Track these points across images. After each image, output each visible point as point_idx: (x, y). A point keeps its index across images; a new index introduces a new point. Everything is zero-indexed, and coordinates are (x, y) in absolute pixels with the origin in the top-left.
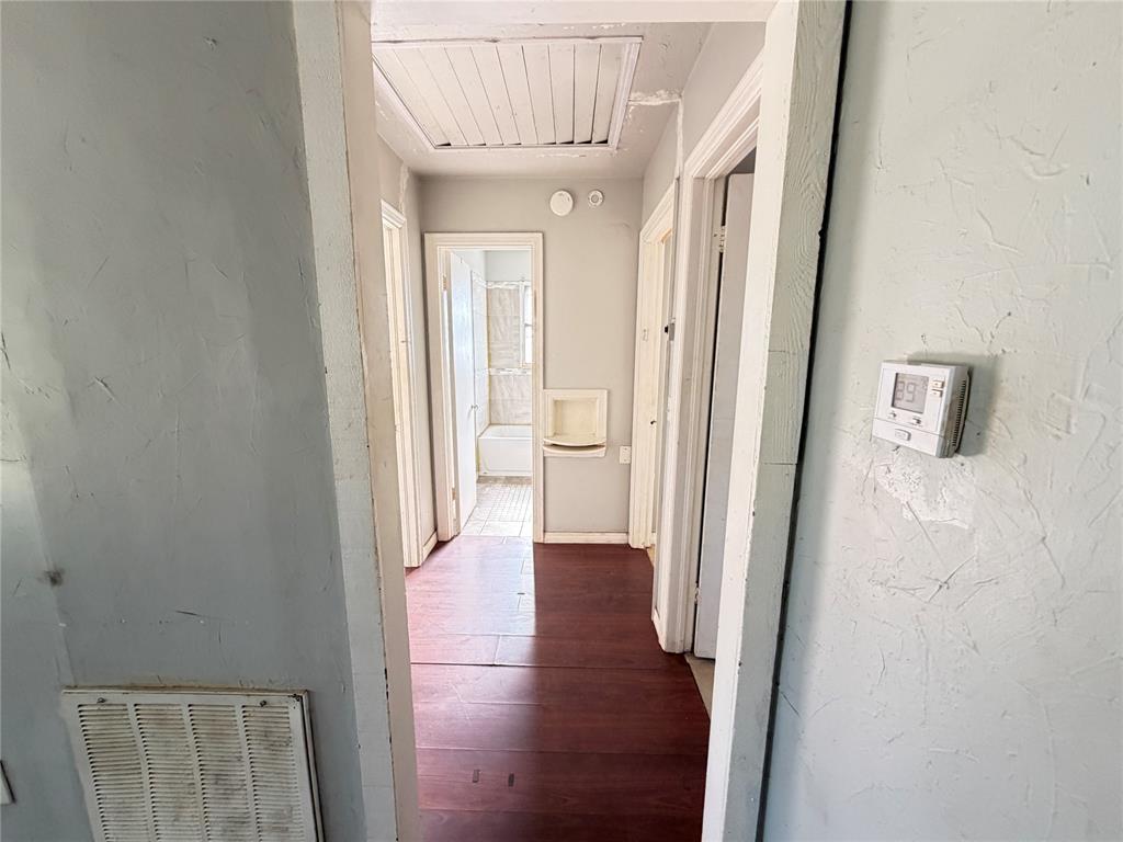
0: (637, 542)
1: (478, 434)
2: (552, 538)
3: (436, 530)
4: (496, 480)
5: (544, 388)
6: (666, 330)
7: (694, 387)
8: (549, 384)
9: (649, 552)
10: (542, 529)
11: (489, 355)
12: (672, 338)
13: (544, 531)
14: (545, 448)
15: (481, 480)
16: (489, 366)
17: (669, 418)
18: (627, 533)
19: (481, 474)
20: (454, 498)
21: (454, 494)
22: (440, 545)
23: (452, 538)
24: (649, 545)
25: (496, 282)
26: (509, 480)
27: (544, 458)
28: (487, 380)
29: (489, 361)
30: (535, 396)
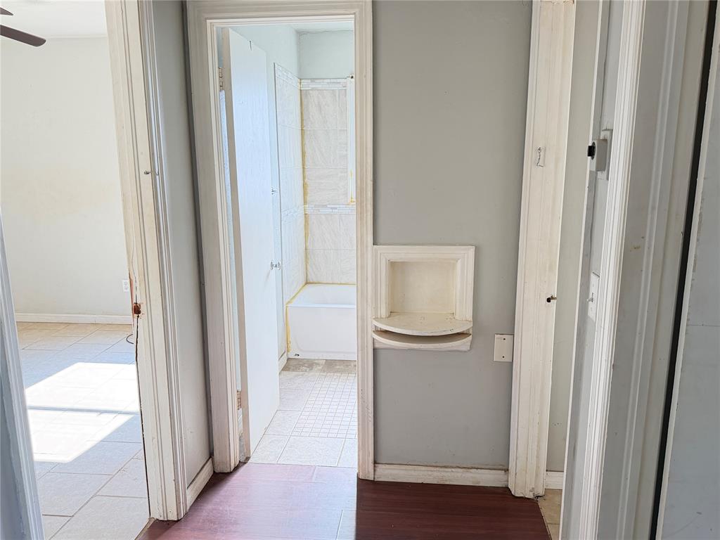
0: (521, 486)
1: (286, 301)
2: (387, 473)
3: (211, 455)
4: (311, 364)
5: (375, 243)
6: (591, 152)
7: (648, 260)
8: (381, 238)
9: (542, 504)
10: (371, 458)
11: (305, 186)
12: (603, 166)
13: (375, 462)
14: (377, 337)
15: (292, 364)
16: (305, 202)
17: (591, 314)
18: (507, 470)
19: (292, 355)
20: (240, 405)
21: (239, 398)
22: (218, 479)
23: (236, 468)
24: (541, 492)
25: (313, 80)
26: (331, 365)
27: (375, 350)
28: (301, 220)
29: (305, 194)
30: (361, 256)
